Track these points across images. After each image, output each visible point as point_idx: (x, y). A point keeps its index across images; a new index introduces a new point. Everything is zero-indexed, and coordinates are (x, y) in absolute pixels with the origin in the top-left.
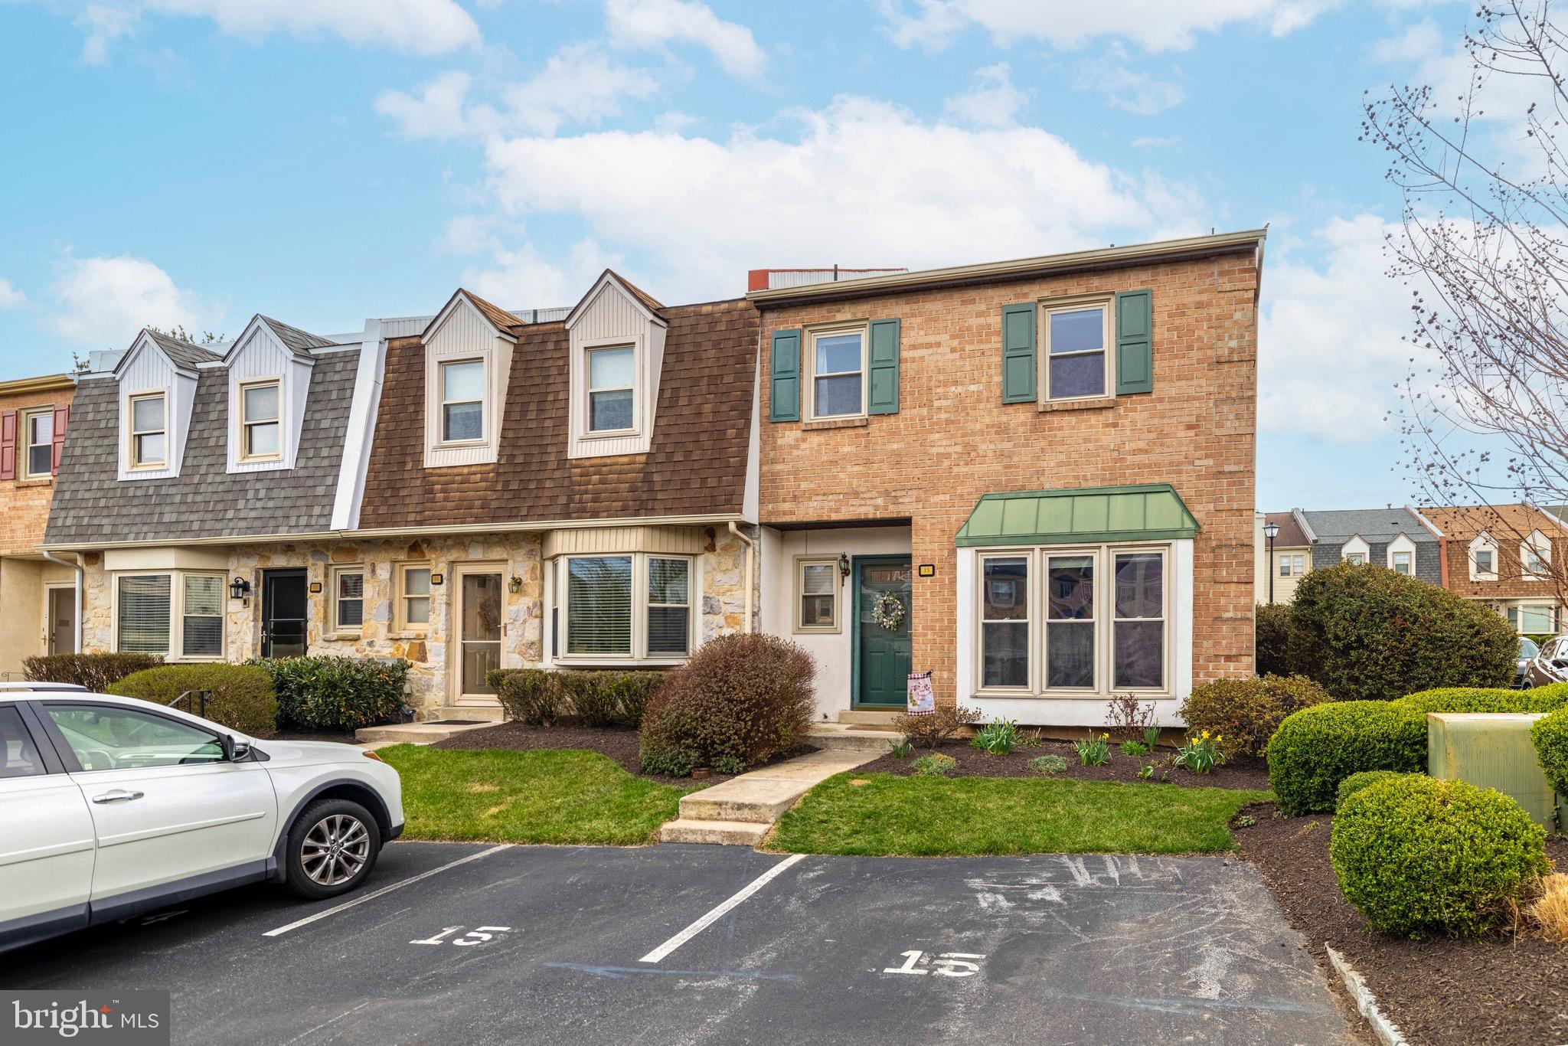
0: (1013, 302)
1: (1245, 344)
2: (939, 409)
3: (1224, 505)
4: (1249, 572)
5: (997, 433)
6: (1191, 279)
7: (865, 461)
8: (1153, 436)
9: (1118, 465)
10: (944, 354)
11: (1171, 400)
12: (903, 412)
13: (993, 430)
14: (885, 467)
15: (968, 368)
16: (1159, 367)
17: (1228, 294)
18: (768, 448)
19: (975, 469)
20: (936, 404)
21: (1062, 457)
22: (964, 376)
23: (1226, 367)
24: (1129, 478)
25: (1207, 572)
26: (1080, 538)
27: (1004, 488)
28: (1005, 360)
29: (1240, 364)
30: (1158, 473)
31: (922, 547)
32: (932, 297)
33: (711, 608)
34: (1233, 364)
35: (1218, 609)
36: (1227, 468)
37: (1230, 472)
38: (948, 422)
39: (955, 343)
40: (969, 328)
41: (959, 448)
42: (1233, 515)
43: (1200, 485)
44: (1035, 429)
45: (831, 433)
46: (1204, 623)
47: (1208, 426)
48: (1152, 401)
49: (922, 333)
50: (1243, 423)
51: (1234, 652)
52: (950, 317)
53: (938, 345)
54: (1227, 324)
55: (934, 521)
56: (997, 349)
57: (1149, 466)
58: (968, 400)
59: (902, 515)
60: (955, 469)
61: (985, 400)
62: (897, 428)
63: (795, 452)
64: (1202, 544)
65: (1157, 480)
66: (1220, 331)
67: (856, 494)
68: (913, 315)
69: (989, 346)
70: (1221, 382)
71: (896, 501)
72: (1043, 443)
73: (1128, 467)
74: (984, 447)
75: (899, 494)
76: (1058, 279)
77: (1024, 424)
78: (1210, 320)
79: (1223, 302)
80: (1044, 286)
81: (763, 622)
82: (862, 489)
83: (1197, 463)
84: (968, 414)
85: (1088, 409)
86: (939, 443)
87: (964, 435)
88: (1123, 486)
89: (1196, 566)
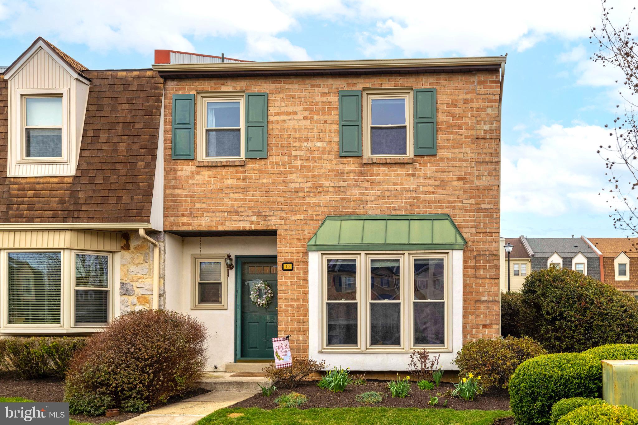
0: (346, 89)
1: (493, 128)
2: (296, 157)
3: (482, 229)
4: (497, 272)
5: (335, 176)
6: (461, 84)
7: (242, 190)
8: (437, 183)
9: (415, 201)
10: (299, 120)
11: (449, 161)
12: (270, 158)
13: (334, 173)
14: (258, 195)
15: (315, 130)
16: (441, 139)
17: (483, 96)
18: (171, 177)
19: (321, 199)
20: (294, 153)
21: (379, 194)
22: (313, 136)
23: (482, 142)
24: (423, 209)
25: (471, 271)
26: (391, 247)
27: (340, 213)
28: (341, 127)
29: (491, 140)
30: (441, 207)
31: (284, 250)
32: (290, 80)
33: (127, 291)
34: (486, 140)
35: (478, 295)
36: (483, 206)
37: (485, 209)
38: (302, 166)
39: (307, 113)
40: (316, 104)
41: (310, 185)
42: (487, 236)
43: (467, 216)
44: (361, 174)
45: (218, 169)
46: (470, 304)
47: (471, 179)
48: (437, 160)
49: (283, 104)
50: (493, 178)
51: (488, 322)
52: (303, 95)
53: (295, 113)
54: (483, 115)
55: (293, 233)
56: (335, 120)
57: (435, 202)
58: (316, 152)
59: (270, 228)
60: (307, 199)
61: (327, 153)
62: (267, 168)
63: (191, 182)
64: (468, 253)
65: (440, 211)
66: (478, 119)
67: (237, 213)
68: (277, 92)
69: (330, 117)
70: (479, 151)
71: (265, 218)
72: (367, 184)
73: (421, 202)
74: (327, 184)
75: (268, 214)
76: (376, 77)
77: (354, 171)
78: (472, 111)
79: (480, 101)
80: (367, 80)
81: (167, 301)
82: (240, 210)
83: (465, 201)
84: (316, 162)
85: (396, 163)
86: (296, 180)
87: (313, 176)
88: (418, 215)
89: (464, 267)
